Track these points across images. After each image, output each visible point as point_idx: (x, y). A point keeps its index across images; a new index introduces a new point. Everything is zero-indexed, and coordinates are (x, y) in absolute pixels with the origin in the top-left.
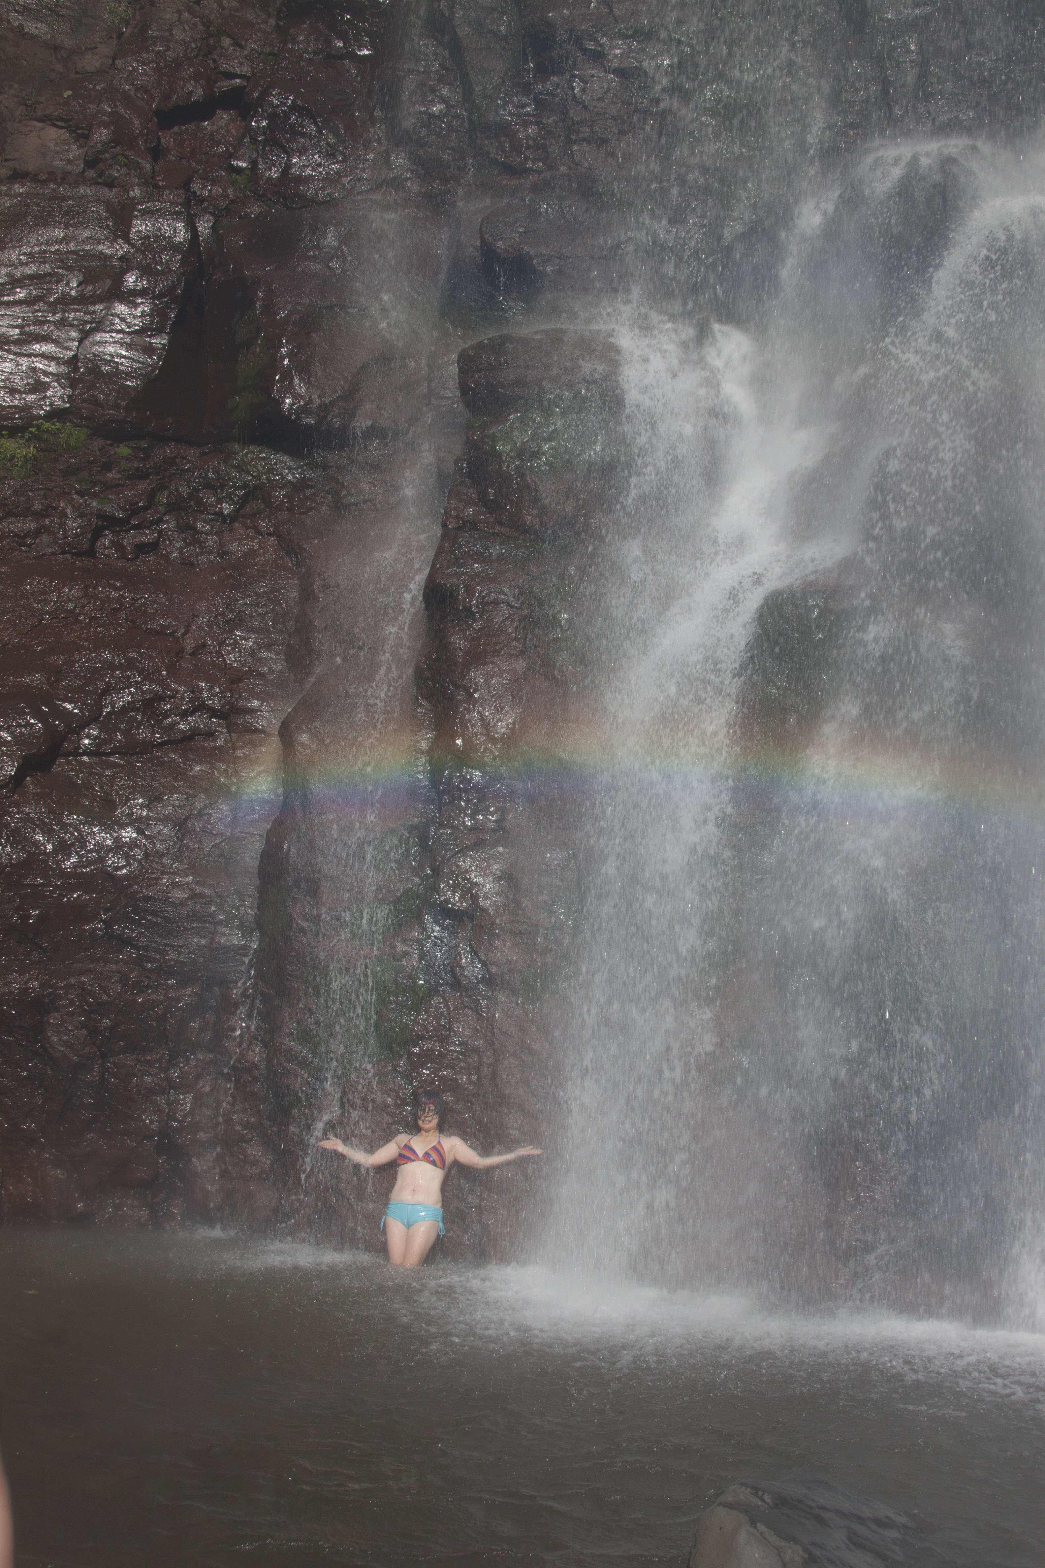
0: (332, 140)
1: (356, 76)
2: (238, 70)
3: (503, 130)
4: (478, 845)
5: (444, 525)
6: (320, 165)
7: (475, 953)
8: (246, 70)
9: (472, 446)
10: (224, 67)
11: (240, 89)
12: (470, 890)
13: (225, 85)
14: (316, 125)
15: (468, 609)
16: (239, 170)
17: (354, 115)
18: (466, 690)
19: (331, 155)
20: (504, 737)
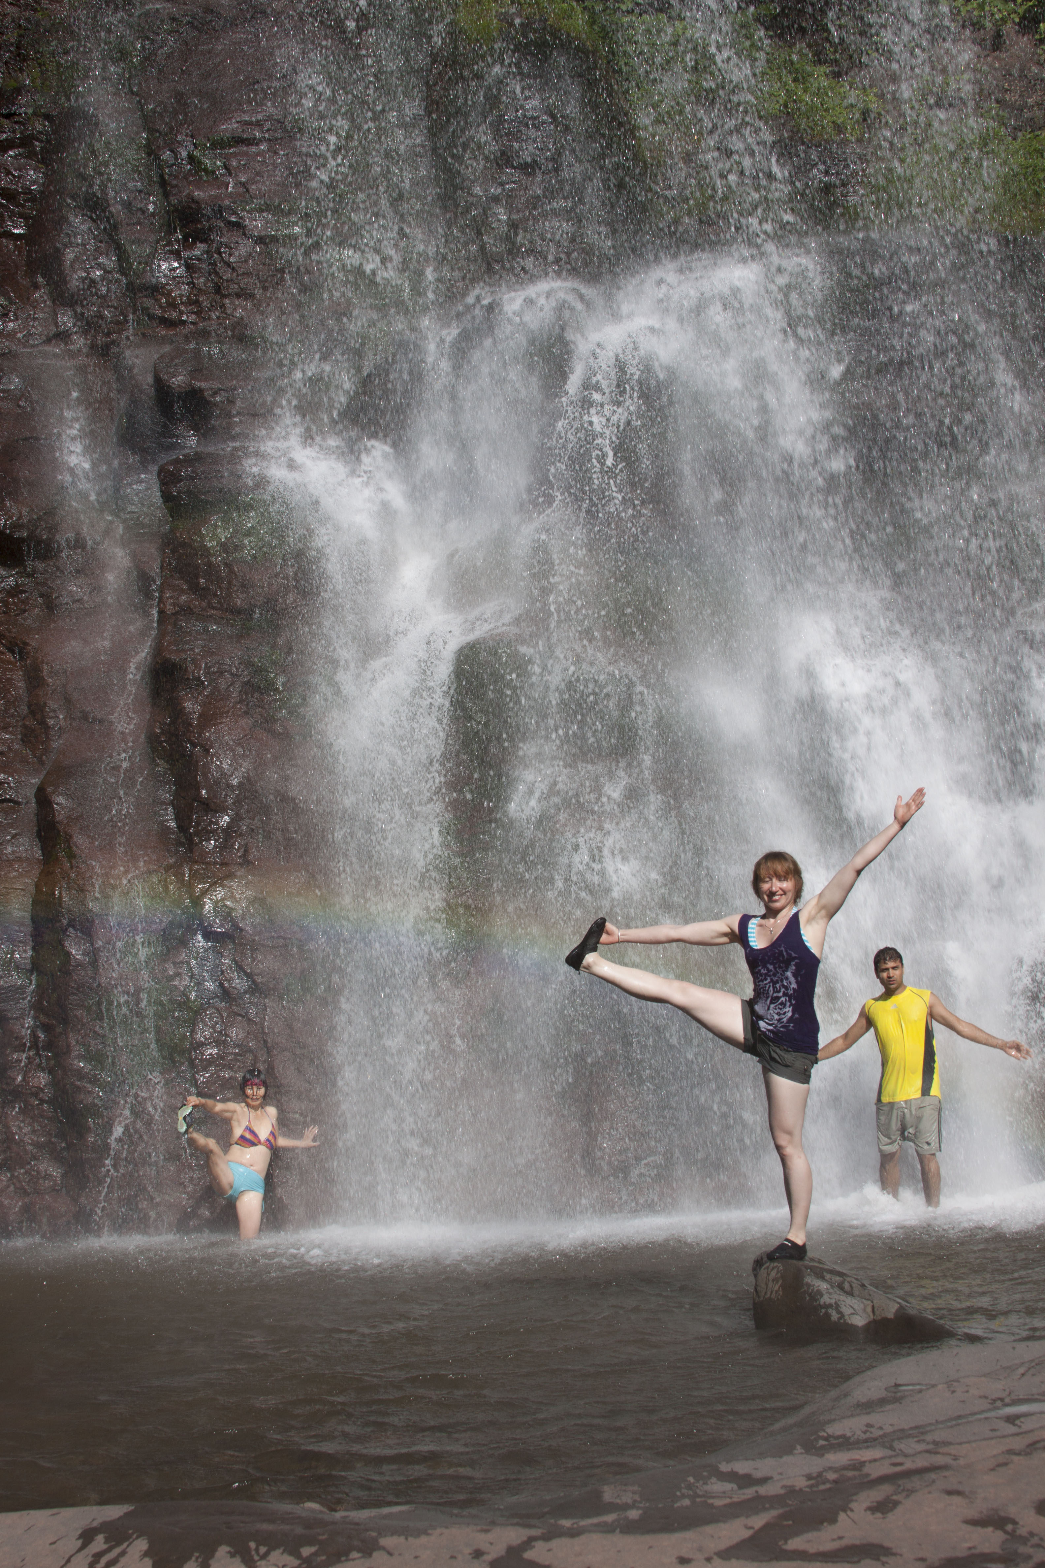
1: (15, 250)
3: (158, 290)
4: (230, 877)
5: (162, 612)
7: (240, 967)
12: (229, 914)
15: (199, 679)
17: (20, 282)
18: (202, 747)
20: (240, 785)
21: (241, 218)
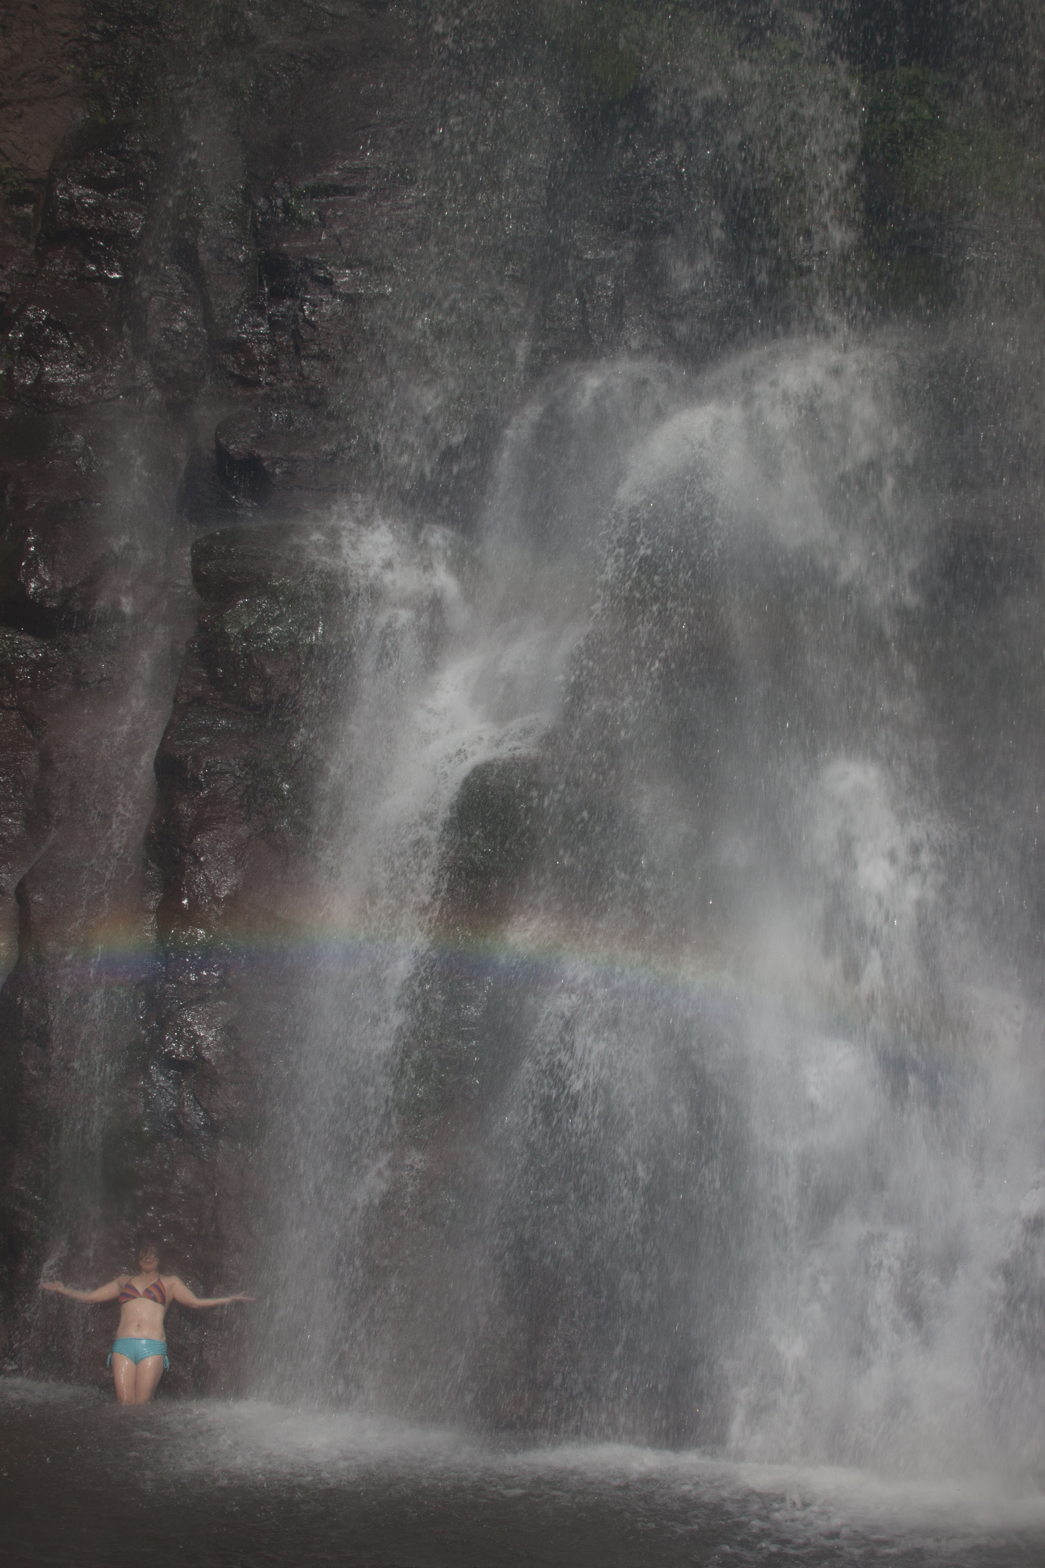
0: (81, 352)
1: (108, 297)
3: (238, 347)
4: (202, 999)
5: (175, 701)
6: (70, 374)
7: (197, 1101)
9: (203, 628)
12: (193, 1042)
14: (68, 337)
15: (196, 779)
17: (104, 331)
18: (193, 853)
19: (81, 365)
20: (227, 897)
21: (330, 274)
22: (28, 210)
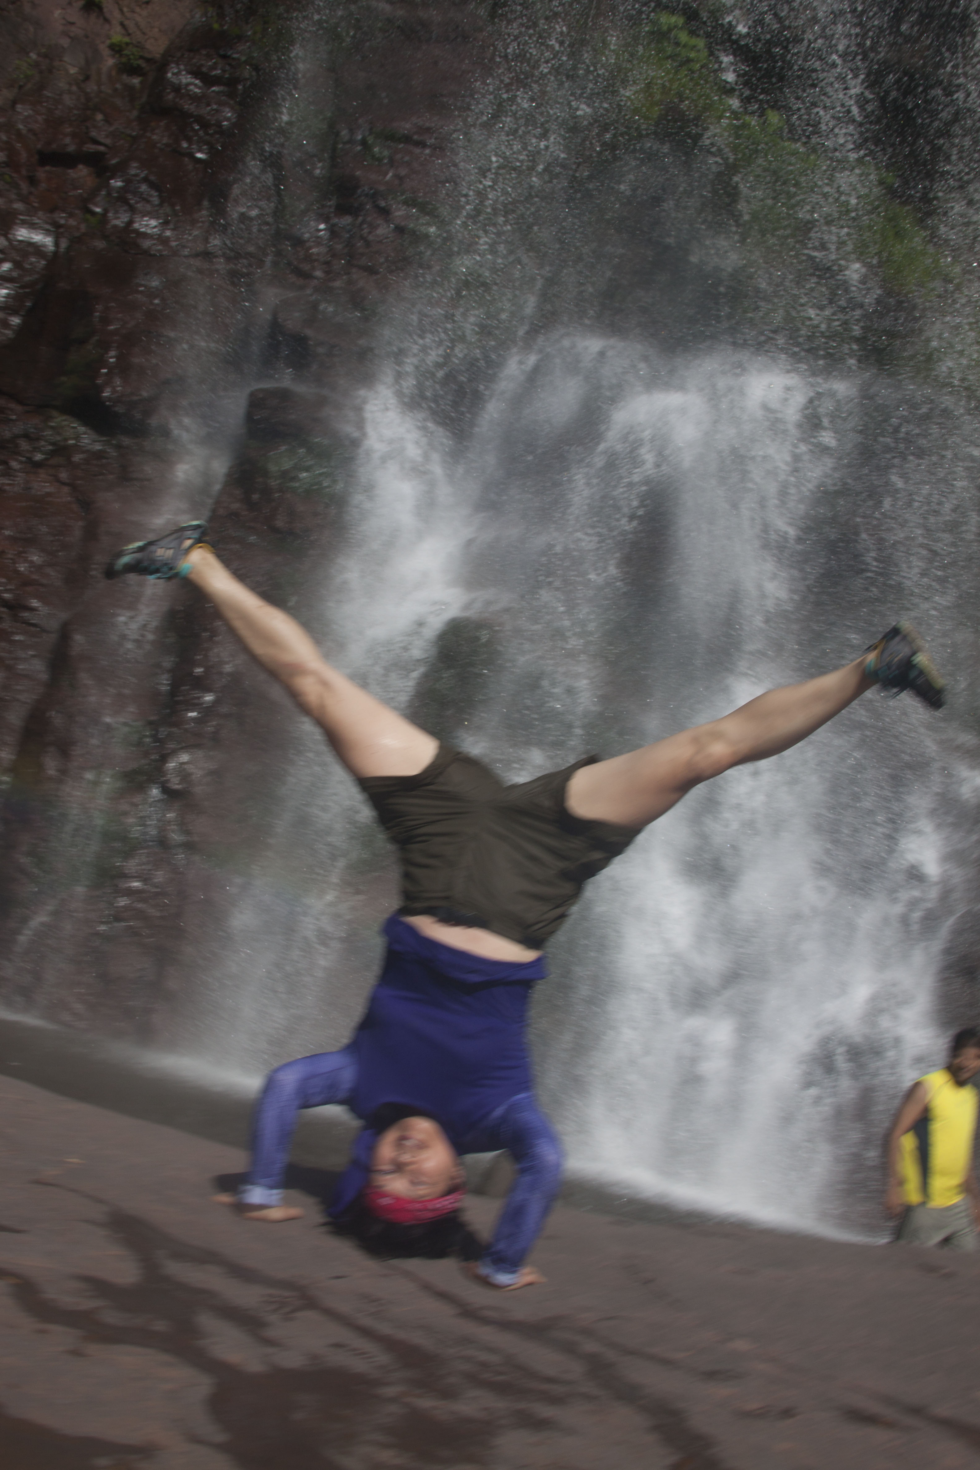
0: (169, 212)
2: (103, 141)
3: (299, 243)
5: (215, 510)
6: (156, 227)
8: (108, 141)
10: (94, 134)
11: (103, 154)
12: (185, 777)
13: (91, 148)
14: (161, 197)
16: (93, 214)
17: (187, 199)
19: (166, 222)
20: (231, 674)
21: (389, 205)
22: (136, 81)
